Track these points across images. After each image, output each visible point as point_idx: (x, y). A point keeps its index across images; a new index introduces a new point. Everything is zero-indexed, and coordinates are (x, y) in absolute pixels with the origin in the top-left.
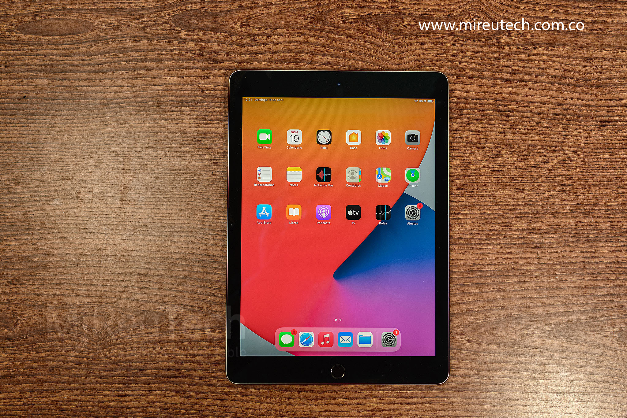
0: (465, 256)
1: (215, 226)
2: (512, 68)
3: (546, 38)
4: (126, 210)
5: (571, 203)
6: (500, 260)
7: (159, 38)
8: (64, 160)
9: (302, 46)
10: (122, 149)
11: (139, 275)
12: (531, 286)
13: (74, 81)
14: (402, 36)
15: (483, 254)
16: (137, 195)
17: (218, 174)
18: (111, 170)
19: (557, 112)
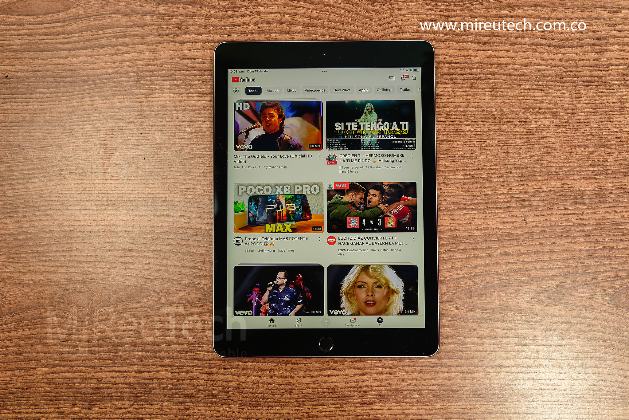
0: (450, 222)
1: (197, 199)
4: (109, 185)
5: (556, 165)
6: (486, 224)
7: (138, 13)
8: (47, 138)
9: (279, 17)
10: (103, 125)
11: (124, 250)
12: (518, 251)
13: (55, 60)
15: (468, 219)
16: (119, 171)
17: (199, 147)
18: (93, 146)
19: (539, 74)
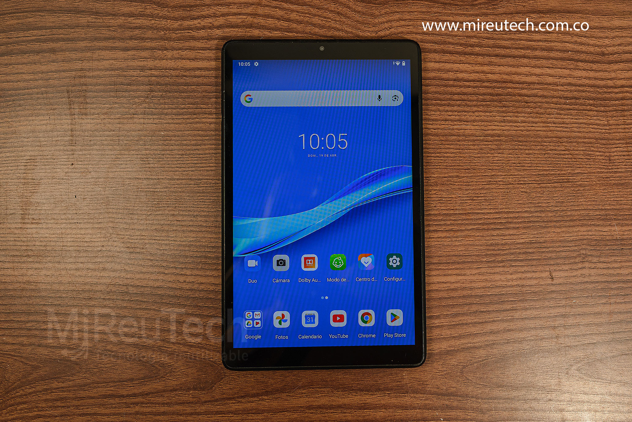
0: (460, 278)
1: (143, 248)
2: (512, 42)
3: (553, 5)
4: (29, 231)
5: (589, 207)
6: (504, 281)
7: (69, 11)
9: (250, 19)
10: (22, 154)
12: (543, 313)
14: (375, 4)
15: (483, 274)
16: (43, 212)
17: (145, 182)
19: (569, 96)
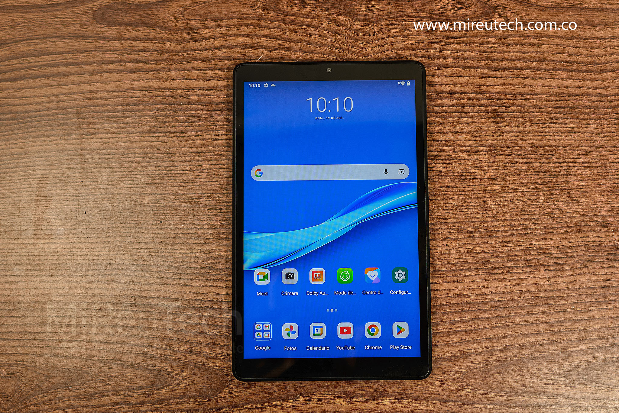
1: (150, 261)
4: (41, 246)
6: (501, 288)
9: (249, 40)
10: (35, 173)
12: (542, 319)
14: (369, 22)
15: (481, 281)
16: (54, 227)
17: (151, 197)
18: (23, 198)
19: (562, 105)
